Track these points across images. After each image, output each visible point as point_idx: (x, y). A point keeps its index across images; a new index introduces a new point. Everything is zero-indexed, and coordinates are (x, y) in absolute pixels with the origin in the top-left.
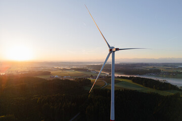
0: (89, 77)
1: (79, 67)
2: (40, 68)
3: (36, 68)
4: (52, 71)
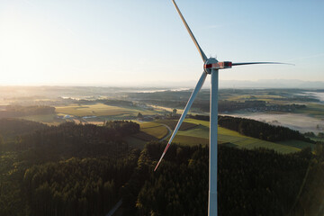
0: (135, 118)
1: (112, 98)
2: (31, 98)
3: (24, 98)
4: (58, 105)
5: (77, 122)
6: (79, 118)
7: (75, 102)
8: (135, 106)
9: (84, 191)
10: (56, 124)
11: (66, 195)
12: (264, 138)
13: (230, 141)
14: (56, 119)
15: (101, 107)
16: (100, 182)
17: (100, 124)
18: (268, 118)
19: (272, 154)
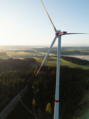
0: (34, 57)
5: (14, 58)
6: (14, 57)
7: (14, 51)
8: (35, 53)
9: (14, 82)
10: (6, 59)
11: (7, 84)
12: (79, 64)
13: (67, 65)
14: (7, 57)
15: (23, 53)
16: (20, 79)
17: (22, 59)
18: (81, 57)
19: (81, 70)
